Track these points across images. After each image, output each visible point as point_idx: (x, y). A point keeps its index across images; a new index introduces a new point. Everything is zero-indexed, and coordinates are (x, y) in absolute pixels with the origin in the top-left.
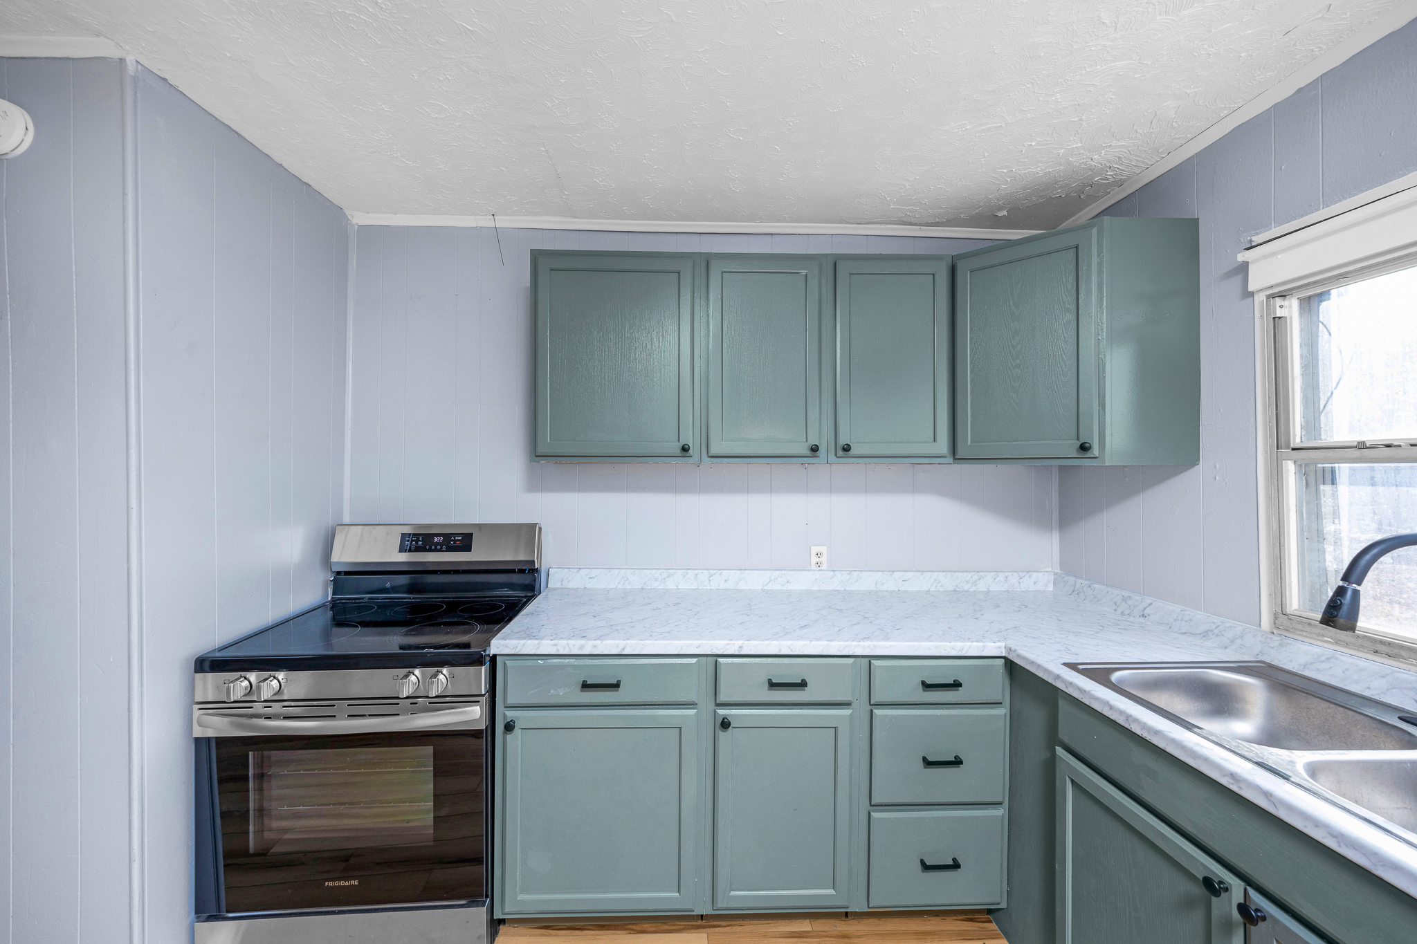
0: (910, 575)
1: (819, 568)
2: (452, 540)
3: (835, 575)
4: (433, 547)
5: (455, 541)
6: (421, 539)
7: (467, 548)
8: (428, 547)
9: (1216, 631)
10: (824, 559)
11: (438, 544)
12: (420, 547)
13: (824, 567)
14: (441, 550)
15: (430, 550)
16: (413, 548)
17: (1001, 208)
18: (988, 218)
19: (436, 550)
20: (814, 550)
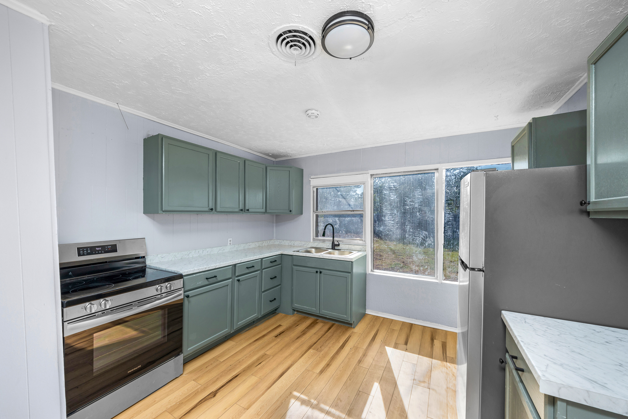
1: (231, 245)
2: (106, 248)
4: (97, 252)
5: (108, 248)
6: (89, 249)
7: (115, 251)
8: (94, 253)
10: (231, 242)
11: (98, 251)
12: (89, 253)
14: (101, 253)
15: (95, 254)
16: (85, 254)
17: (271, 153)
18: (268, 155)
19: (99, 253)
20: (229, 240)
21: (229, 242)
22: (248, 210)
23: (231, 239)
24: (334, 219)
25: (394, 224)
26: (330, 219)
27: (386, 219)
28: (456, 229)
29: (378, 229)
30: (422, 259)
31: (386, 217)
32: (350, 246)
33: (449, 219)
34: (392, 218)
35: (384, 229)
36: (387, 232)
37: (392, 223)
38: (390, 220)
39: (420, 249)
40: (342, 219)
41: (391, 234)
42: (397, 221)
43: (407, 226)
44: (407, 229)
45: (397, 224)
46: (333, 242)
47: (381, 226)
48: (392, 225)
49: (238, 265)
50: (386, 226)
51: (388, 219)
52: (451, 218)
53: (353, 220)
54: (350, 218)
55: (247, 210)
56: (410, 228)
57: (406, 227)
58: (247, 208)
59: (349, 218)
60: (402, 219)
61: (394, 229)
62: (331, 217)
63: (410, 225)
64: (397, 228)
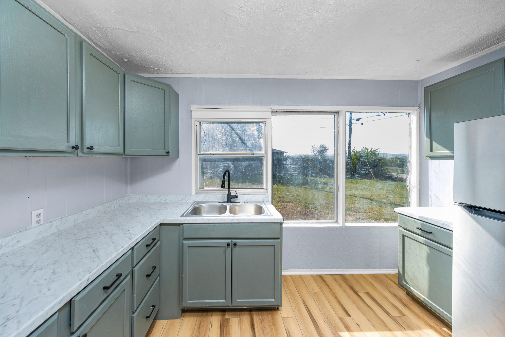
0: (89, 210)
1: (39, 224)
3: (52, 224)
9: (185, 198)
10: (42, 218)
13: (42, 222)
20: (34, 213)
21: (34, 219)
22: (91, 148)
23: (41, 211)
24: (226, 163)
25: (295, 168)
26: (221, 164)
27: (288, 163)
28: (354, 172)
29: (279, 174)
30: (323, 204)
31: (288, 161)
32: (249, 196)
33: (348, 163)
34: (294, 162)
35: (285, 175)
36: (289, 178)
37: (294, 168)
38: (292, 164)
39: (322, 194)
40: (237, 164)
41: (292, 180)
42: (299, 165)
43: (309, 170)
44: (309, 173)
45: (299, 168)
46: (229, 194)
47: (282, 171)
48: (294, 170)
49: (77, 298)
50: (287, 171)
51: (289, 163)
52: (349, 162)
53: (252, 165)
54: (248, 162)
55: (88, 148)
56: (312, 172)
57: (308, 172)
58: (88, 143)
59: (246, 162)
60: (304, 163)
61: (295, 174)
62: (223, 160)
63: (312, 169)
64: (299, 172)
